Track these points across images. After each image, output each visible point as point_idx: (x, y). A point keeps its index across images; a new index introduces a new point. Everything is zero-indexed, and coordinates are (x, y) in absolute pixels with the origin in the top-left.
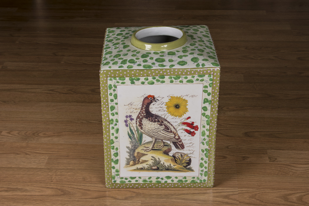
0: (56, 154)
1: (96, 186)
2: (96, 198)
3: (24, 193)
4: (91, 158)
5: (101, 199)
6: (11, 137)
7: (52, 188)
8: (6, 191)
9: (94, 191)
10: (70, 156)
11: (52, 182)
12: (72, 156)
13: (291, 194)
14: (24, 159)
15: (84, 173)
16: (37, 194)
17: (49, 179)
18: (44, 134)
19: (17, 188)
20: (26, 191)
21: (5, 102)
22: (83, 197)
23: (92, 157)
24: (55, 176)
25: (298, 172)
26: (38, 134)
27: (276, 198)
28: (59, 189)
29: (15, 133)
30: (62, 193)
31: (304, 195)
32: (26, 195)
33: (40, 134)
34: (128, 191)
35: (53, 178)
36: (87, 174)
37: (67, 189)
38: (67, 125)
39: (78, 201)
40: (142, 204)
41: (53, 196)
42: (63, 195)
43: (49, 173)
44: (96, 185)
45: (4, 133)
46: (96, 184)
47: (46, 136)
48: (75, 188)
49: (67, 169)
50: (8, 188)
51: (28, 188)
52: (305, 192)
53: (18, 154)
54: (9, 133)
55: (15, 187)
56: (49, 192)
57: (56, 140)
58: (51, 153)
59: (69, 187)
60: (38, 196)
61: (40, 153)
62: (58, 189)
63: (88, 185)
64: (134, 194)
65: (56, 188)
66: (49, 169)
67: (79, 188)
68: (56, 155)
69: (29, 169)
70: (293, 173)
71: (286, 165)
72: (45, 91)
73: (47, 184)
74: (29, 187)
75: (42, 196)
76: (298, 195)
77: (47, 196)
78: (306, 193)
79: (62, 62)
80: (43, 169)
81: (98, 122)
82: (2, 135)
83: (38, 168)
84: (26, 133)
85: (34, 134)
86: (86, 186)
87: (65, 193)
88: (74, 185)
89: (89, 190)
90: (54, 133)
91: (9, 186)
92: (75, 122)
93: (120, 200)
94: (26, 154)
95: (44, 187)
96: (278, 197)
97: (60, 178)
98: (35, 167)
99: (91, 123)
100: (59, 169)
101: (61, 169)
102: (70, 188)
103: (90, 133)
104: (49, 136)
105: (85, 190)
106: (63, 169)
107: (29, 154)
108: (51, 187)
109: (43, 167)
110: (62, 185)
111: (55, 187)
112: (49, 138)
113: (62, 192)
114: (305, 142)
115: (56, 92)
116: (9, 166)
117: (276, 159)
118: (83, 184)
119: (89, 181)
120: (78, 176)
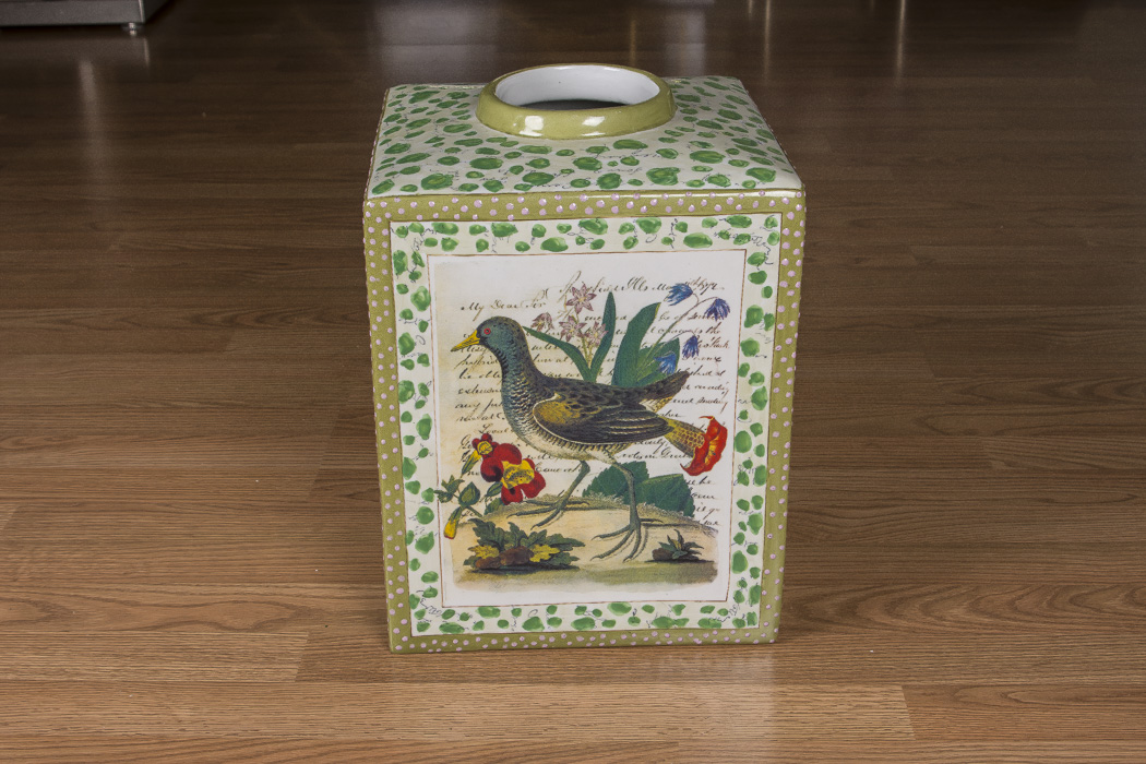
0: (46, 498)
1: (161, 592)
2: (155, 628)
4: (161, 508)
5: (173, 629)
7: (11, 600)
9: (155, 605)
10: (87, 503)
11: (15, 580)
12: (96, 503)
13: (817, 598)
15: (127, 551)
17: (6, 573)
18: (17, 443)
22: (111, 626)
23: (161, 505)
24: (30, 562)
25: (846, 531)
28: (35, 604)
30: (44, 615)
31: (864, 599)
34: (269, 603)
35: (20, 571)
36: (137, 556)
37: (61, 603)
38: (95, 416)
39: (94, 638)
40: (310, 641)
41: (12, 623)
42: (46, 620)
43: (10, 556)
44: (163, 588)
46: (162, 584)
47: (22, 450)
48: (89, 598)
49: (74, 542)
52: (867, 589)
57: (51, 458)
58: (28, 496)
59: (70, 596)
62: (30, 602)
63: (133, 587)
64: (288, 611)
65: (23, 601)
66: (11, 543)
67: (104, 597)
68: (45, 501)
70: (826, 535)
71: (807, 511)
72: (45, 325)
76: (841, 599)
79: (113, 247)
81: (196, 405)
86: (128, 590)
87: (51, 614)
88: (89, 588)
89: (136, 604)
90: (49, 440)
92: (125, 407)
93: (239, 630)
97: (43, 571)
99: (176, 407)
100: (47, 543)
101: (54, 544)
102: (72, 599)
103: (166, 437)
104: (30, 449)
105: (122, 602)
106: (60, 542)
108: (9, 596)
110: (45, 591)
111: (23, 596)
112: (31, 455)
113: (43, 610)
115: (80, 325)
118: (119, 587)
119: (138, 577)
120: (104, 562)
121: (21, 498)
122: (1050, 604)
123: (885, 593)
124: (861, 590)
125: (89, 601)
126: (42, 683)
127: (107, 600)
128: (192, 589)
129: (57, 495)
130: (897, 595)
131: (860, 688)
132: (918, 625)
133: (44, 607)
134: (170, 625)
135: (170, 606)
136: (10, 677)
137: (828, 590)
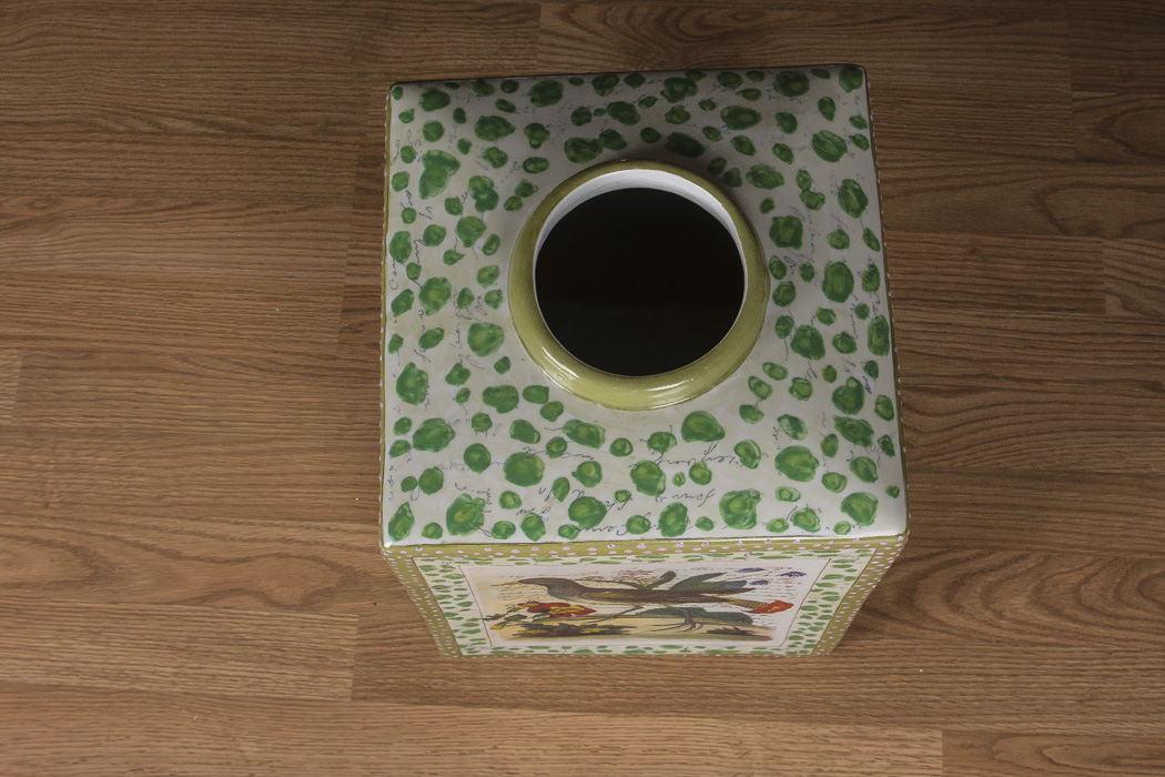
0: (49, 338)
1: (200, 534)
2: (203, 600)
4: (178, 364)
5: (223, 603)
7: (49, 543)
9: (197, 558)
10: (98, 350)
11: (46, 506)
12: (105, 351)
15: (154, 453)
17: (35, 492)
22: (158, 594)
24: (57, 471)
28: (75, 550)
30: (87, 572)
31: (926, 575)
34: (313, 558)
35: (49, 487)
36: (165, 462)
37: (101, 551)
38: (76, 151)
39: (144, 615)
40: (362, 629)
41: (57, 585)
42: (91, 580)
43: (33, 458)
46: (199, 519)
48: (128, 543)
49: (95, 432)
56: (41, 564)
58: (29, 332)
59: (107, 537)
62: (69, 547)
63: (171, 523)
64: (333, 573)
65: (62, 545)
66: (29, 432)
67: (144, 541)
68: (49, 344)
75: (19, 585)
77: (35, 585)
78: (934, 562)
80: (8, 429)
86: (165, 529)
87: (96, 573)
88: (125, 525)
89: (177, 556)
90: (31, 205)
92: (107, 129)
93: (288, 607)
95: (22, 539)
97: (73, 488)
99: (166, 130)
100: (66, 432)
101: (74, 434)
102: (111, 543)
103: (165, 203)
105: (163, 552)
106: (80, 432)
108: (45, 535)
109: (8, 420)
110: (81, 527)
111: (59, 537)
113: (84, 564)
114: (973, 252)
118: (156, 522)
119: (173, 504)
120: (134, 474)
121: (24, 338)
123: (951, 563)
124: (927, 558)
125: (128, 548)
126: (107, 693)
127: (146, 548)
128: (230, 529)
129: (61, 332)
130: (961, 569)
133: (86, 558)
134: (219, 594)
135: (212, 560)
136: (74, 681)
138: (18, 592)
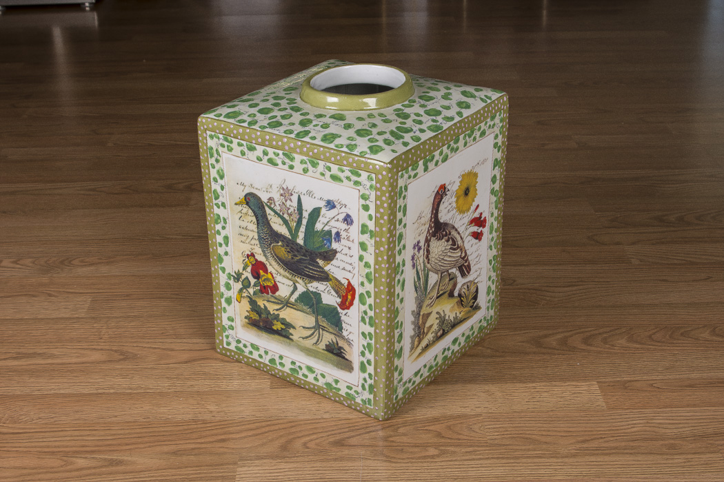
0: (105, 292)
1: (185, 343)
2: (186, 362)
3: (50, 361)
5: (197, 363)
6: (20, 268)
7: (102, 349)
8: (15, 358)
9: (183, 350)
10: (131, 294)
11: (101, 338)
12: (135, 294)
13: (546, 336)
14: (46, 304)
15: (160, 321)
16: (74, 360)
17: (95, 335)
18: (82, 261)
19: (35, 353)
20: (52, 356)
21: (4, 212)
22: (161, 362)
23: (174, 294)
24: (107, 328)
25: (556, 299)
26: (70, 262)
27: (520, 344)
28: (116, 351)
29: (28, 261)
30: (122, 357)
31: (571, 336)
32: (53, 364)
33: (73, 262)
35: (102, 333)
36: (166, 323)
37: (130, 351)
38: (123, 245)
39: (153, 369)
41: (104, 362)
42: (124, 359)
43: (95, 325)
44: (185, 341)
45: (6, 263)
46: (184, 339)
47: (86, 265)
48: (145, 347)
49: (129, 317)
50: (19, 353)
51: (55, 352)
52: (572, 331)
53: (34, 296)
54: (15, 262)
55: (31, 351)
56: (96, 356)
57: (104, 269)
58: (96, 291)
59: (134, 346)
60: (75, 363)
61: (76, 293)
62: (112, 350)
63: (168, 341)
65: (108, 350)
66: (93, 318)
67: (154, 346)
68: (106, 294)
69: (57, 320)
70: (546, 302)
72: (82, 192)
73: (92, 344)
74: (57, 349)
75: (83, 363)
76: (559, 336)
77: (92, 363)
79: (109, 145)
80: (82, 318)
81: (180, 237)
82: (3, 267)
83: (74, 318)
84: (48, 260)
85: (62, 262)
86: (166, 342)
87: (126, 357)
88: (144, 342)
89: (172, 350)
90: (100, 259)
91: (20, 351)
92: (140, 239)
94: (50, 295)
95: (87, 349)
96: (523, 342)
97: (115, 333)
98: (67, 316)
99: (169, 239)
100: (113, 317)
101: (117, 318)
102: (136, 348)
103: (168, 256)
104: (92, 264)
105: (164, 349)
106: (121, 317)
107: (54, 296)
108: (99, 347)
109: (83, 315)
110: (120, 344)
111: (107, 347)
112: (92, 268)
113: (121, 355)
114: (563, 251)
115: (101, 191)
116: (18, 316)
117: (515, 281)
118: (160, 340)
119: (170, 335)
120: (149, 327)
121: (92, 293)
122: (670, 337)
123: (582, 332)
124: (568, 332)
125: (146, 349)
126: (130, 394)
127: (155, 348)
128: (201, 341)
129: (112, 291)
130: (588, 334)
131: (574, 383)
132: (601, 350)
133: (122, 353)
134: (194, 360)
135: (191, 350)
136: (112, 391)
137: (551, 332)
138: (82, 365)
